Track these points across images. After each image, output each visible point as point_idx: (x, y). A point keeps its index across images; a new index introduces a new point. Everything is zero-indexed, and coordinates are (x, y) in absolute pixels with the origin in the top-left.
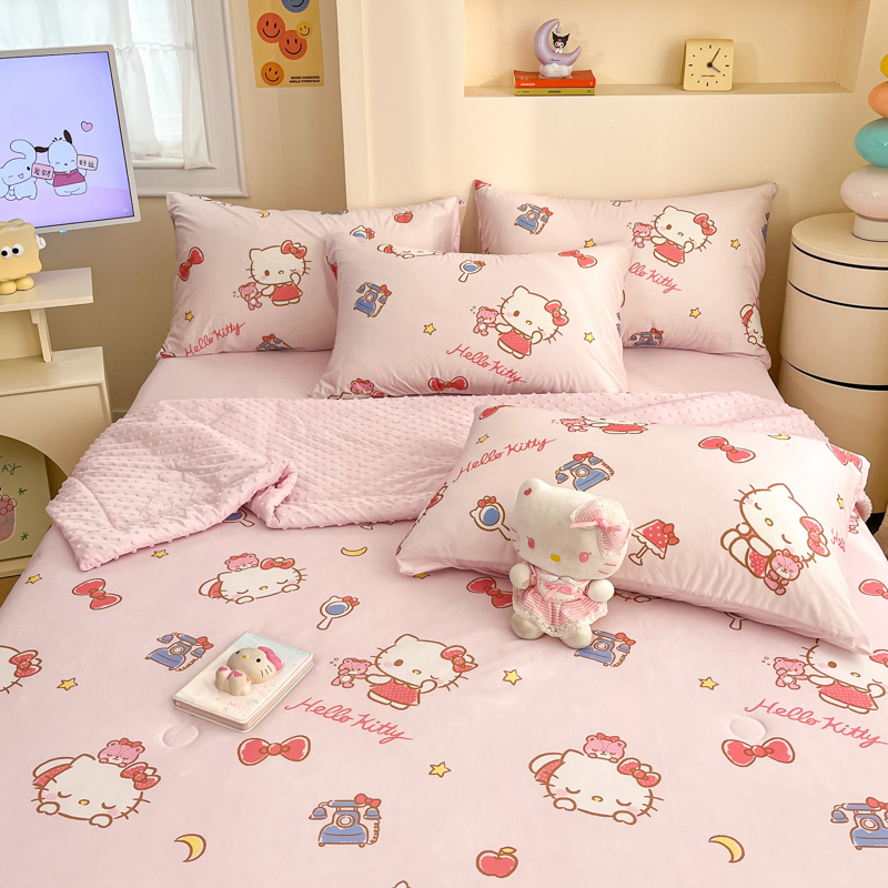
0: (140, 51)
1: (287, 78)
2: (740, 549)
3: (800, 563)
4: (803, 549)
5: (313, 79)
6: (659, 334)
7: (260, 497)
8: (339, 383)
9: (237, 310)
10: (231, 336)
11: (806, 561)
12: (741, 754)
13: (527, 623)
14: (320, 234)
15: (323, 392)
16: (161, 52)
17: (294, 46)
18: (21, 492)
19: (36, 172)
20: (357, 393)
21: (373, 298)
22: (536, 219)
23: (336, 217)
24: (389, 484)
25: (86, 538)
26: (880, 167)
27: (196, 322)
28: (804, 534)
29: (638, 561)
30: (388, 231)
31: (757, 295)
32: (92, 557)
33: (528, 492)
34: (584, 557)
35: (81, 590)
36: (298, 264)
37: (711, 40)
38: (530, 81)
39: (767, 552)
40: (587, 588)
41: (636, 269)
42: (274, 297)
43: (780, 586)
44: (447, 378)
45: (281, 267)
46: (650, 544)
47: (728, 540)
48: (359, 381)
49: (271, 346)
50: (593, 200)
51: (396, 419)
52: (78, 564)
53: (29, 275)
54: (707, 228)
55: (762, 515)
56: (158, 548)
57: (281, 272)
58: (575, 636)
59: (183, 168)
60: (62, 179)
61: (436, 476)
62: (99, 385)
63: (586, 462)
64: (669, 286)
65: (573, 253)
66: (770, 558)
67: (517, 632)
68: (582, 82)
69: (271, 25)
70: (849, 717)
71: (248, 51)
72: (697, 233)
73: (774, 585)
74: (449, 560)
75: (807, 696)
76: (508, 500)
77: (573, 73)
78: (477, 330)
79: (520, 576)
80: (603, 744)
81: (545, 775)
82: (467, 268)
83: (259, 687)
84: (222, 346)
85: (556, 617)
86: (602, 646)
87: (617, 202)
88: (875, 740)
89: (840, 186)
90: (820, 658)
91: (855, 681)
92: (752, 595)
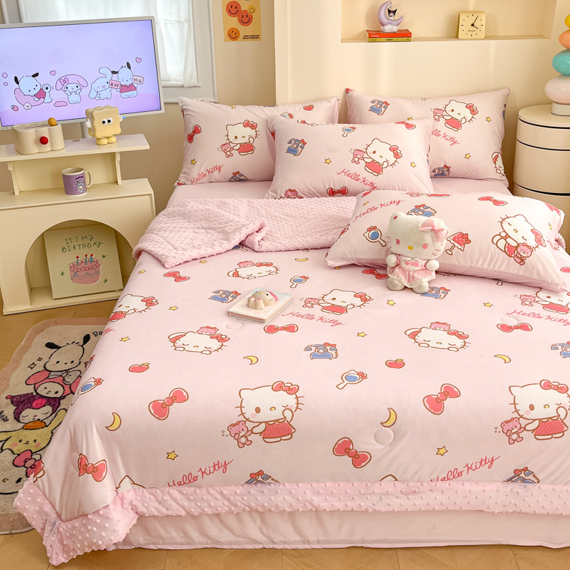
1: (241, 36)
2: (502, 243)
3: (531, 249)
4: (532, 242)
5: (256, 37)
6: (448, 168)
7: (250, 237)
8: (279, 192)
9: (220, 158)
10: (216, 172)
11: (535, 248)
12: (506, 328)
13: (396, 282)
14: (264, 117)
16: (170, 24)
17: (246, 19)
18: (103, 257)
20: (289, 196)
21: (296, 147)
22: (380, 107)
23: (272, 108)
24: (314, 233)
25: (166, 253)
26: (565, 75)
27: (197, 165)
28: (533, 237)
29: (450, 253)
30: (300, 114)
31: (500, 147)
33: (395, 218)
34: (425, 246)
35: (168, 275)
36: (252, 133)
37: (473, 12)
38: (375, 35)
39: (515, 244)
40: (426, 263)
41: (436, 133)
42: (240, 150)
43: (522, 261)
44: (337, 188)
45: (244, 134)
46: (456, 244)
47: (495, 241)
48: (290, 190)
49: (237, 178)
50: (410, 98)
51: (312, 207)
52: (164, 266)
53: (114, 135)
54: (473, 111)
55: (512, 228)
56: (201, 259)
57: (244, 137)
58: (420, 286)
59: (183, 87)
60: (125, 88)
62: (150, 195)
63: (422, 208)
64: (454, 142)
65: (403, 123)
66: (517, 247)
67: (391, 288)
68: (405, 35)
69: (234, 7)
70: (557, 315)
71: (221, 21)
73: (519, 260)
74: (352, 259)
75: (537, 308)
77: (399, 31)
78: (353, 161)
79: (391, 261)
80: (436, 325)
81: (413, 336)
82: (347, 130)
83: (268, 307)
84: (210, 178)
85: (411, 278)
86: (434, 292)
90: (542, 295)
91: (560, 303)
92: (507, 266)
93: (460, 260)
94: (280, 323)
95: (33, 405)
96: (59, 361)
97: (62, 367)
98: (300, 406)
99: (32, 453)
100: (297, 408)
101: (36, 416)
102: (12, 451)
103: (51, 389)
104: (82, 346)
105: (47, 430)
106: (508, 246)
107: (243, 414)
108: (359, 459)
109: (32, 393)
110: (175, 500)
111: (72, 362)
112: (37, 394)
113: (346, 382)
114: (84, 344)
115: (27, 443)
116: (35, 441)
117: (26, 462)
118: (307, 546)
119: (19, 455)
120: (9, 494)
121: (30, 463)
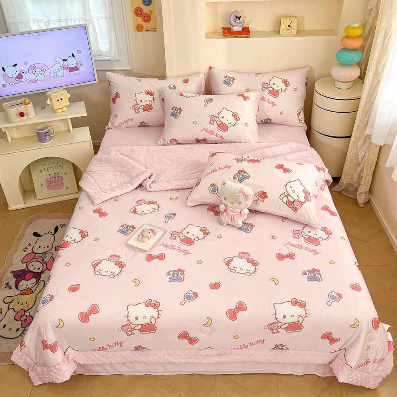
0: (93, 19)
1: (145, 29)
2: (285, 199)
3: (302, 203)
4: (302, 199)
5: (154, 30)
6: (270, 120)
7: (145, 182)
8: (166, 140)
9: (132, 114)
10: (130, 122)
12: (281, 257)
14: (158, 88)
15: (161, 143)
16: (100, 19)
17: (147, 19)
18: (65, 174)
19: (64, 68)
20: (172, 143)
21: (177, 112)
22: (230, 81)
23: (163, 81)
24: (185, 176)
27: (118, 117)
28: (303, 195)
29: (256, 203)
30: (181, 86)
31: (303, 106)
32: (98, 201)
33: (224, 184)
34: (240, 203)
36: (151, 98)
37: (289, 17)
38: (228, 32)
39: (292, 200)
40: (241, 211)
41: (263, 99)
42: (144, 109)
43: (296, 210)
44: (201, 138)
45: (146, 99)
46: (259, 198)
47: (281, 197)
48: (173, 139)
49: (143, 125)
50: (249, 74)
51: (185, 153)
52: (93, 203)
53: (66, 106)
54: (287, 84)
55: (292, 189)
56: (116, 198)
57: (146, 101)
59: (110, 60)
60: (72, 69)
61: (198, 173)
62: (90, 141)
63: (242, 173)
64: (273, 104)
65: (241, 95)
66: (293, 202)
67: (221, 223)
68: (245, 32)
69: (139, 11)
71: (131, 20)
72: (283, 86)
73: (294, 210)
74: (202, 201)
76: (219, 185)
77: (243, 29)
78: (210, 123)
79: (222, 208)
80: (244, 255)
81: (228, 263)
82: (207, 101)
83: (150, 240)
84: (126, 125)
85: (232, 219)
86: (245, 227)
87: (257, 74)
88: (318, 253)
90: (306, 230)
91: (315, 236)
92: (288, 212)
93: (261, 207)
94: (155, 253)
95: (26, 277)
96: (41, 245)
97: (42, 250)
98: (159, 316)
100: (158, 317)
101: (27, 285)
103: (35, 266)
104: (53, 235)
105: (33, 295)
106: (288, 201)
107: (129, 320)
108: (192, 341)
109: (25, 269)
110: (96, 357)
111: (48, 247)
112: (28, 270)
113: (186, 300)
114: (55, 233)
115: (22, 304)
116: (27, 303)
117: (21, 317)
118: (168, 374)
119: (18, 312)
120: (12, 338)
121: (23, 319)
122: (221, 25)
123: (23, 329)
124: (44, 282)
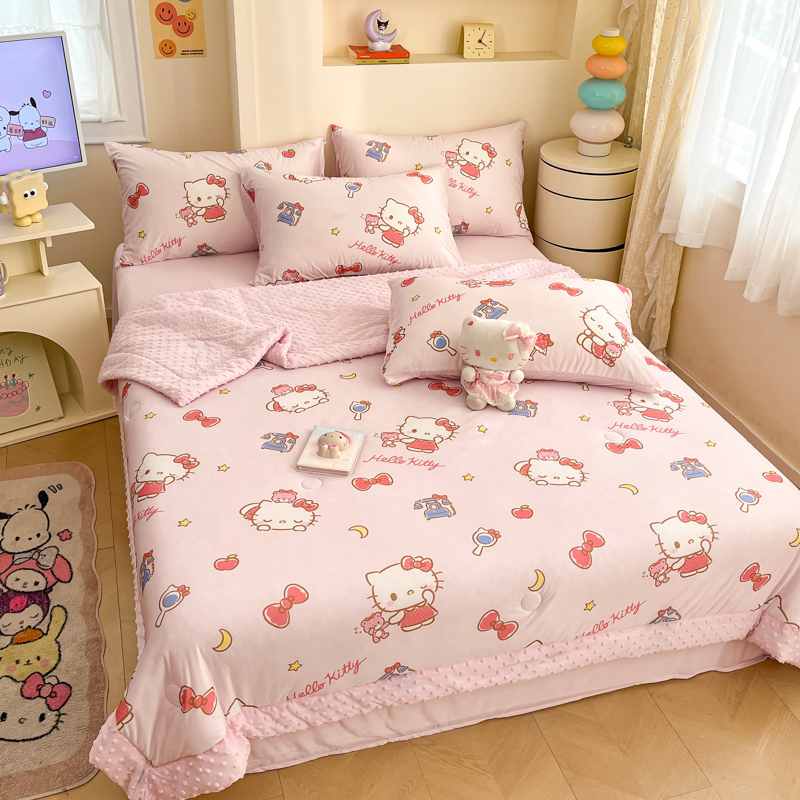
1: (179, 51)
2: (588, 343)
3: (621, 348)
4: (620, 340)
5: (199, 52)
6: (466, 226)
8: (275, 274)
9: (180, 228)
10: (175, 248)
11: (623, 346)
12: (616, 448)
13: (478, 400)
15: (263, 281)
17: (184, 28)
18: (31, 376)
19: (10, 131)
20: (287, 280)
21: (290, 213)
22: (380, 151)
23: (239, 155)
24: (348, 334)
25: (174, 386)
27: (148, 239)
28: (619, 332)
30: (280, 164)
31: (522, 196)
33: (471, 323)
34: (511, 357)
35: (189, 417)
36: (221, 191)
37: (478, 24)
38: (364, 53)
39: (602, 344)
40: (510, 375)
41: (452, 183)
42: (206, 216)
43: (611, 362)
44: (349, 264)
45: (210, 194)
46: (537, 348)
47: (580, 342)
48: (289, 271)
49: (204, 252)
50: (413, 137)
51: (326, 294)
53: (39, 211)
54: (491, 153)
55: (596, 323)
56: (221, 388)
57: (209, 198)
58: (508, 404)
59: (100, 122)
60: (30, 135)
61: (374, 328)
62: (97, 289)
63: (489, 304)
64: (473, 193)
65: (416, 174)
66: (605, 347)
67: (471, 406)
68: (399, 54)
69: (166, 11)
70: (660, 424)
71: (149, 31)
72: (484, 156)
73: (608, 362)
74: (416, 373)
75: (636, 418)
77: (393, 47)
78: (367, 230)
79: (469, 374)
81: (525, 472)
82: (351, 188)
84: (167, 255)
85: (495, 395)
86: (521, 408)
88: (677, 433)
89: (569, 124)
90: (636, 398)
91: (656, 407)
92: (596, 369)
93: (544, 365)
94: (367, 474)
95: (12, 605)
96: (19, 536)
97: (25, 545)
98: (440, 584)
99: (43, 676)
100: (437, 587)
101: (22, 622)
102: (12, 678)
103: (25, 580)
104: (42, 509)
105: (47, 640)
106: (595, 346)
107: (377, 605)
108: (505, 630)
109: (2, 589)
110: (296, 715)
111: (38, 535)
112: (9, 590)
113: (481, 545)
114: (44, 505)
115: (28, 663)
116: (38, 658)
117: (39, 690)
118: (437, 731)
119: (24, 682)
120: (37, 738)
121: (46, 691)
122: (345, 40)
123: (56, 713)
124: (65, 609)
